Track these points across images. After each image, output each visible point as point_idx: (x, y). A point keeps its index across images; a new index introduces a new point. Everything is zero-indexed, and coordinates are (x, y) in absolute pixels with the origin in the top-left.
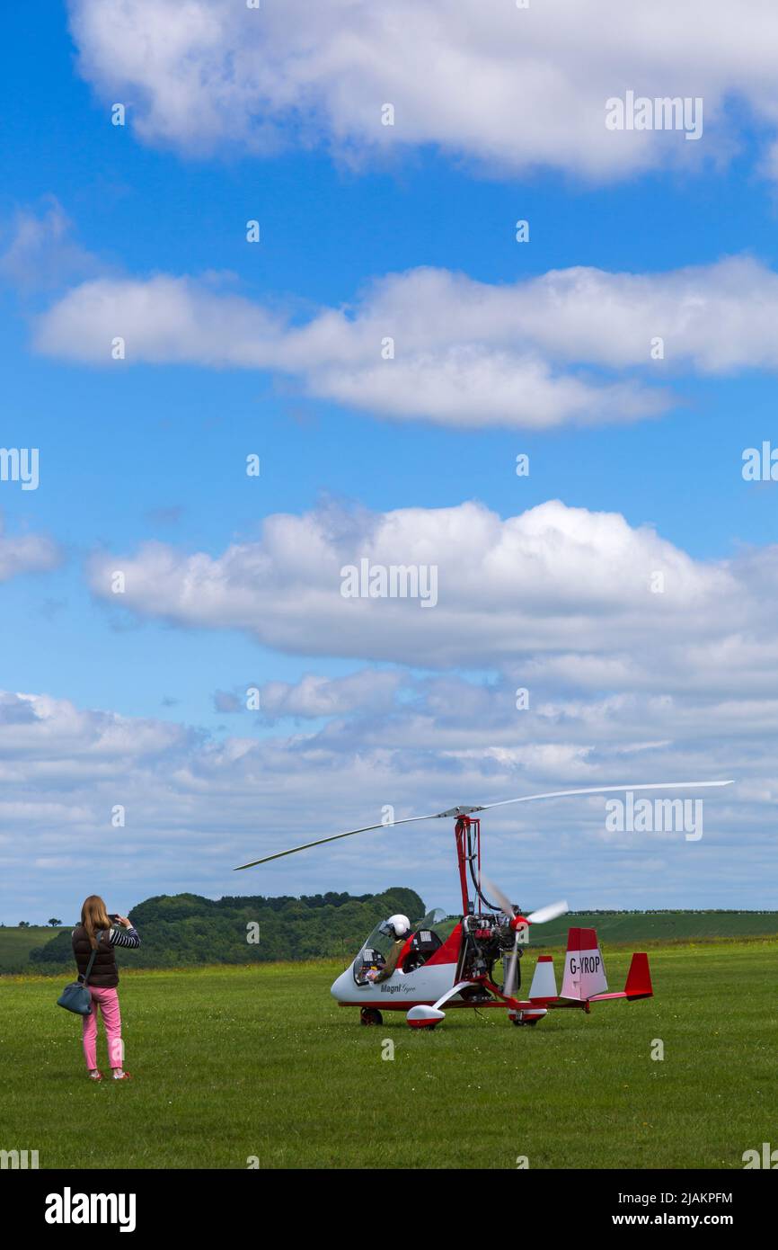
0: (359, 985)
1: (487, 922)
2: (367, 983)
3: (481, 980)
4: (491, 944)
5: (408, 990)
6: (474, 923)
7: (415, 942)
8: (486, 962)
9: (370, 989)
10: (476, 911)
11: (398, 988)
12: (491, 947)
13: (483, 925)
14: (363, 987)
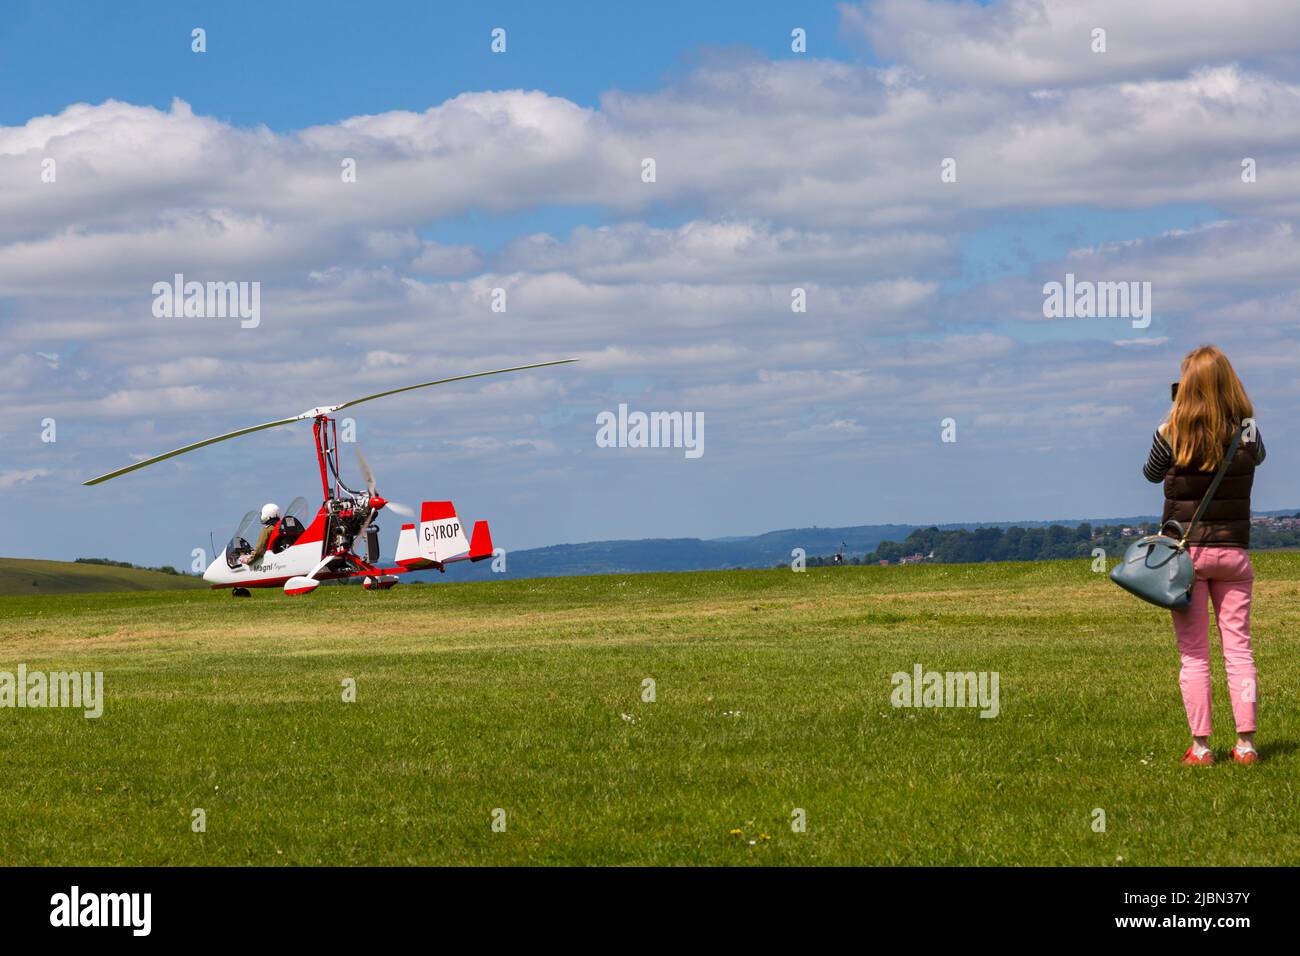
0: (232, 568)
1: (349, 504)
2: (240, 565)
3: (344, 555)
4: (353, 522)
5: (279, 568)
6: (337, 505)
7: (283, 527)
8: (347, 538)
9: (244, 570)
10: (336, 496)
11: (270, 567)
12: (354, 525)
13: (345, 507)
14: (237, 569)
